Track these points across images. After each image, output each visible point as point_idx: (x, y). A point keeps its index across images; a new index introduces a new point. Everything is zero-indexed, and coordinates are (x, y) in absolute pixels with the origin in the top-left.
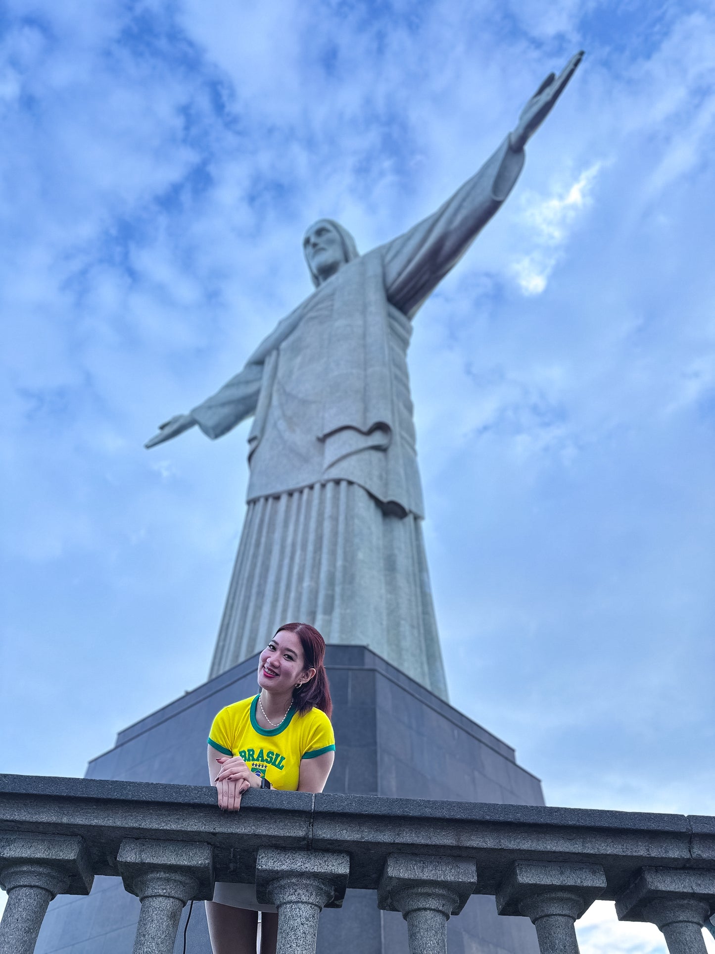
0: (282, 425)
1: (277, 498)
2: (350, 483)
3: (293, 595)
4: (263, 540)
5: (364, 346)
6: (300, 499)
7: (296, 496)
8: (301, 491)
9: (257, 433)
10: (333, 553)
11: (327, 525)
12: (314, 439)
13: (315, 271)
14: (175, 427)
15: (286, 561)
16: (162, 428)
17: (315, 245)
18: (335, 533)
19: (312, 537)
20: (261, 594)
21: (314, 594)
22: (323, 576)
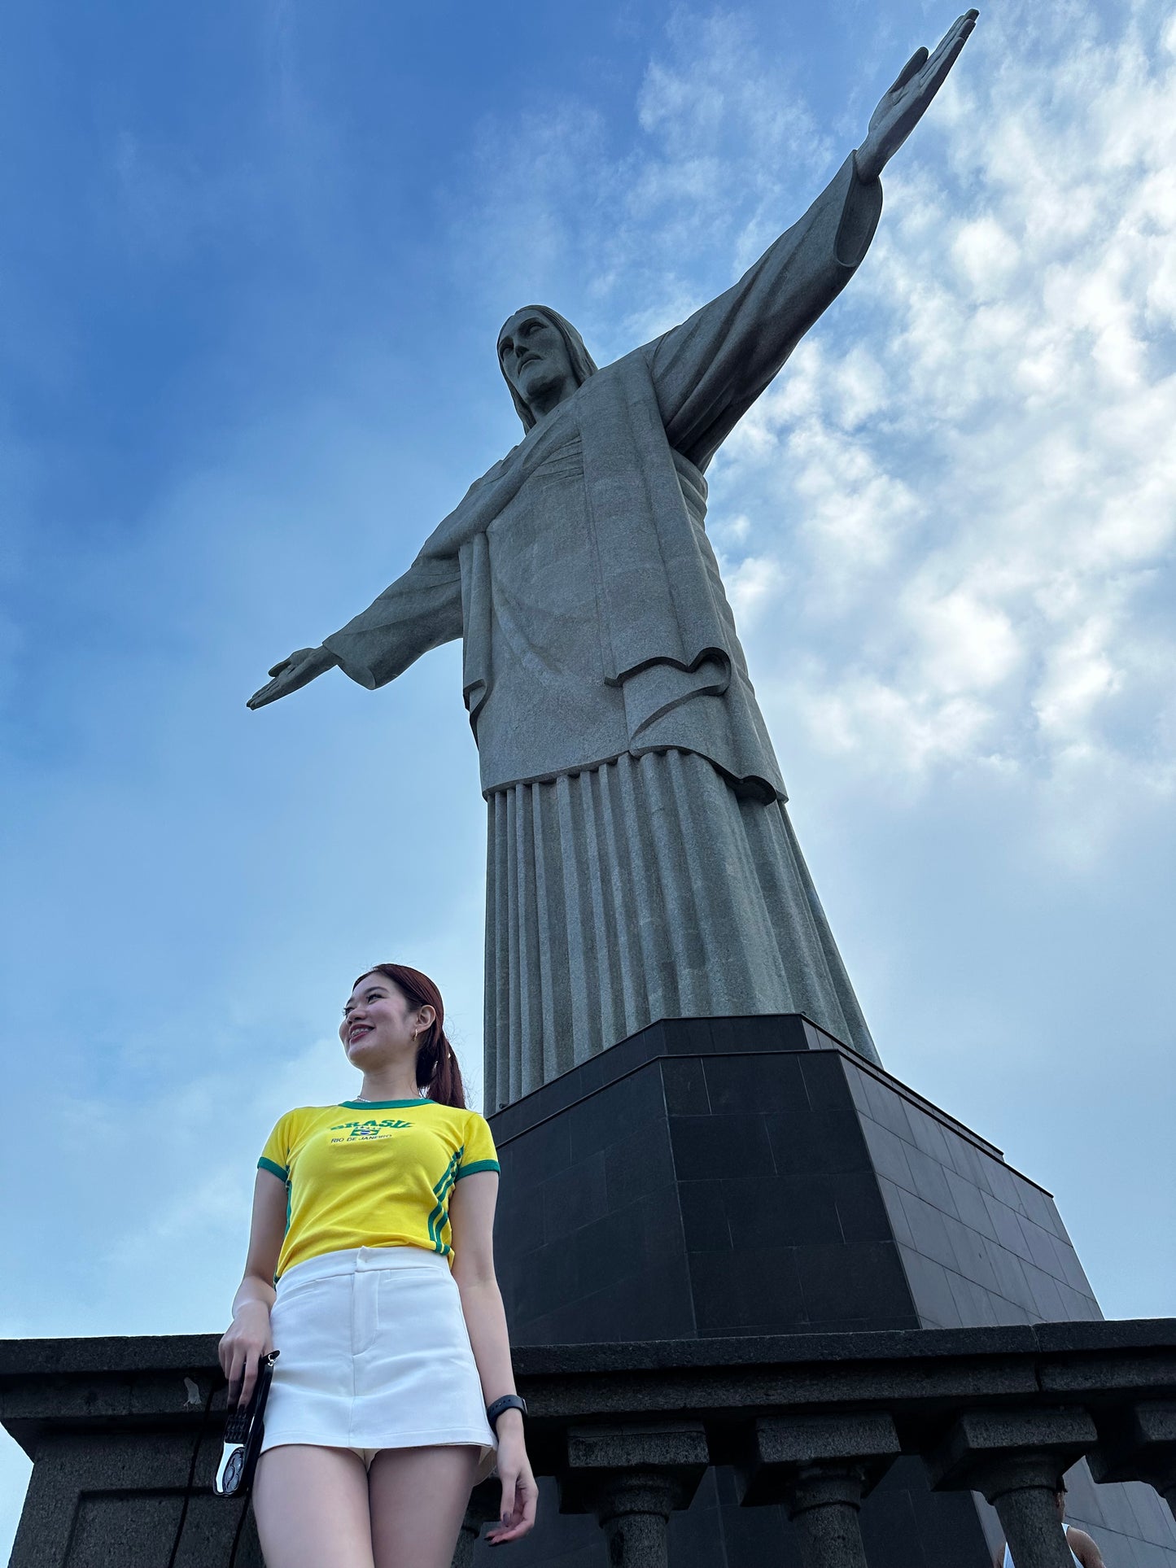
0: (530, 661)
1: (548, 782)
2: (684, 752)
3: (623, 939)
4: (539, 853)
5: (654, 522)
6: (595, 782)
7: (585, 778)
8: (594, 771)
9: (481, 675)
10: (681, 868)
11: (658, 823)
12: (599, 682)
13: (524, 394)
14: (299, 669)
15: (596, 886)
16: (275, 672)
17: (522, 351)
18: (676, 835)
19: (635, 845)
20: (559, 941)
21: (663, 935)
22: (673, 905)
